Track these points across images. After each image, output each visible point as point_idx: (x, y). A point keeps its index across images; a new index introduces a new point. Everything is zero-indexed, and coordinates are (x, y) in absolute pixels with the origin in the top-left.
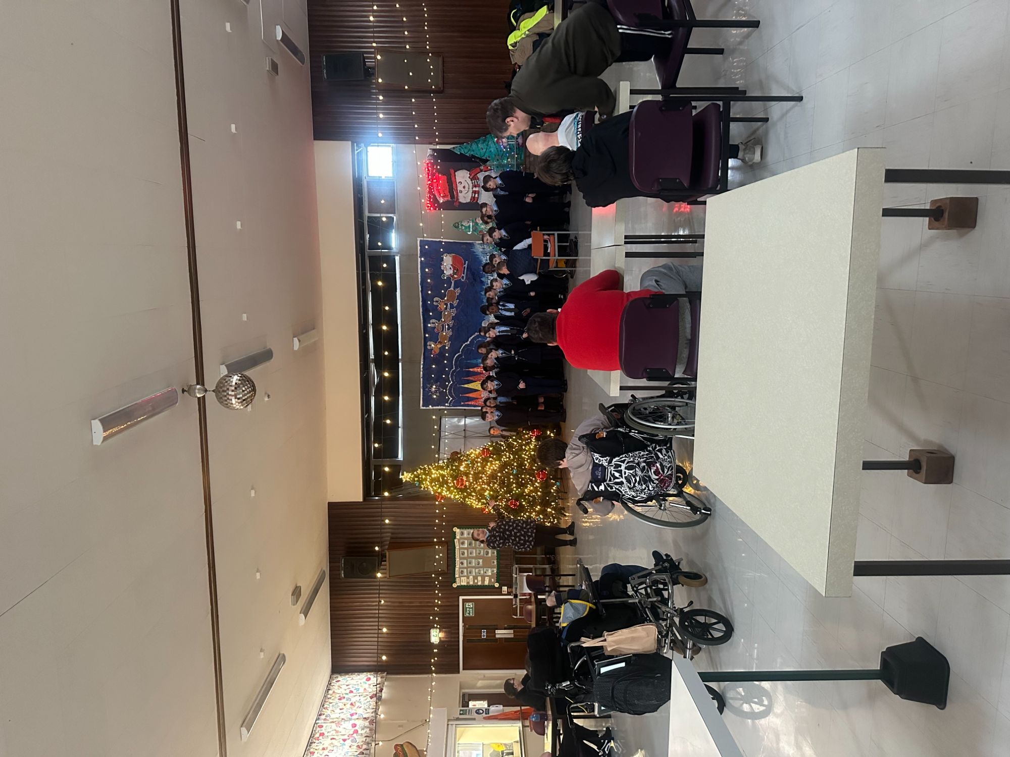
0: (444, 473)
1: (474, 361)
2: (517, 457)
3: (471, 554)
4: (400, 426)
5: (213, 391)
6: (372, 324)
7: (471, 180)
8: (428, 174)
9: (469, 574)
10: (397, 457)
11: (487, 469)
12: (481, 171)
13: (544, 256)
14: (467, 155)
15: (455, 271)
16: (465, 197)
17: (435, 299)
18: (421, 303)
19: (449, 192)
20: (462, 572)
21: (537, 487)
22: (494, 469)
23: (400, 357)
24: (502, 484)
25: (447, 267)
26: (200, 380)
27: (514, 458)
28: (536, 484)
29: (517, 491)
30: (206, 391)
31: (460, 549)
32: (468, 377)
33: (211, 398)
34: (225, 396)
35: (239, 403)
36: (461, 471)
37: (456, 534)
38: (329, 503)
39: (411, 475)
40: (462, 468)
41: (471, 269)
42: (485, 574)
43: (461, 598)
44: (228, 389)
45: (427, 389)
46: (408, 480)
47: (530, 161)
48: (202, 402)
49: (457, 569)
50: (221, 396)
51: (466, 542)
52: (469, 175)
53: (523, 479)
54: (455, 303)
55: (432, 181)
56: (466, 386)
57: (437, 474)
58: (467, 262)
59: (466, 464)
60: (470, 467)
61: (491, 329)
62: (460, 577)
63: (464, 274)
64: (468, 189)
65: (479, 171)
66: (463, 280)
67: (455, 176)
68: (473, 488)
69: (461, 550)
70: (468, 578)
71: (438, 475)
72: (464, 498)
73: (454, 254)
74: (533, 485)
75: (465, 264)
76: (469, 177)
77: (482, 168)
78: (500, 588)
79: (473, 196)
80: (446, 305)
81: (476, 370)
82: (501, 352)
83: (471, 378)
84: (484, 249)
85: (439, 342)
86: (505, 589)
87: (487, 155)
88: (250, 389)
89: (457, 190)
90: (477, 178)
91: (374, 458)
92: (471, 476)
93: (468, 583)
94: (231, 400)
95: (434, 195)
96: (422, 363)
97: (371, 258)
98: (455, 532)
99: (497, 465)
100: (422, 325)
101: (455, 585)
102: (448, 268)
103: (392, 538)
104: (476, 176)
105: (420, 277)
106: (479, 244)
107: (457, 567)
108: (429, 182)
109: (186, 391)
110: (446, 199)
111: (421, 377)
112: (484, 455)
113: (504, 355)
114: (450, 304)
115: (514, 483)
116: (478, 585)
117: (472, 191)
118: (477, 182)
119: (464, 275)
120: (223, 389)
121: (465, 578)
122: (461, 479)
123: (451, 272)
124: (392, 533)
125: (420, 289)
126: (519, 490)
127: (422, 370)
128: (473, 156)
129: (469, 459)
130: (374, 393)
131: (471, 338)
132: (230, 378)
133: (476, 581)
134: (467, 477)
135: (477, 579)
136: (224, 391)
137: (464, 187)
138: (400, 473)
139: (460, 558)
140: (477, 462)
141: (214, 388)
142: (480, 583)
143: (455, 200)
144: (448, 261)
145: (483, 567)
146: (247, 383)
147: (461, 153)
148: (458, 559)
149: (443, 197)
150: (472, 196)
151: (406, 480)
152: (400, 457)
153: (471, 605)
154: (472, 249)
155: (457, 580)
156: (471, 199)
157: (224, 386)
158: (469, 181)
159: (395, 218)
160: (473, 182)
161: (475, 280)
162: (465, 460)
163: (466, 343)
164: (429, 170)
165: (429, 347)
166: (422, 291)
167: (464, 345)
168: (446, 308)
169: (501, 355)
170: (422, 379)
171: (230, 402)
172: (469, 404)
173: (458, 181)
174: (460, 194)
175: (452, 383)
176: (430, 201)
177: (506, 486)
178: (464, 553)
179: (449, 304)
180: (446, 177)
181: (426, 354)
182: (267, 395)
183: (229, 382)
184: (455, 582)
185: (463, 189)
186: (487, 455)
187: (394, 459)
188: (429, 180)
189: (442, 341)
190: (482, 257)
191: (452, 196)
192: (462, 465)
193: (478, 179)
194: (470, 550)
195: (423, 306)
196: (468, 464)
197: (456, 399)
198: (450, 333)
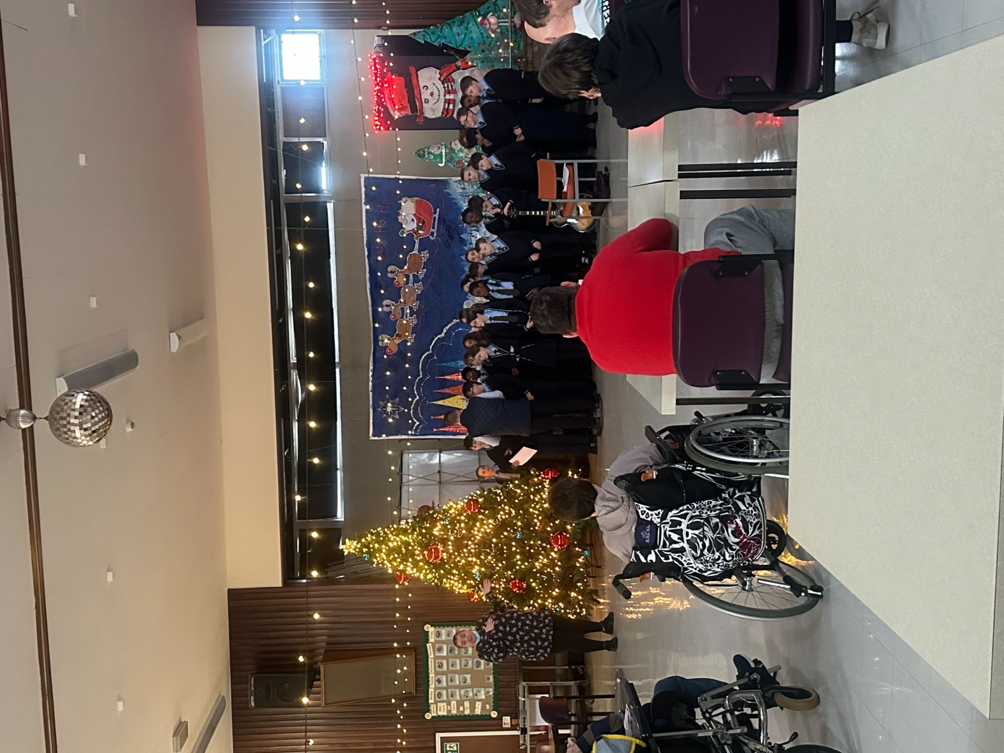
0: (408, 540)
1: (452, 364)
2: (521, 512)
3: (453, 665)
4: (338, 467)
5: (46, 418)
6: (293, 310)
7: (443, 83)
8: (376, 74)
9: (450, 698)
10: (335, 516)
11: (476, 533)
12: (458, 68)
13: (557, 198)
14: (436, 44)
15: (420, 224)
16: (433, 109)
17: (389, 269)
18: (368, 275)
19: (409, 102)
20: (440, 695)
21: (553, 559)
22: (485, 532)
23: (337, 360)
24: (499, 555)
25: (407, 218)
26: (26, 401)
27: (517, 514)
28: (553, 554)
29: (523, 567)
30: (34, 418)
31: (435, 658)
32: (443, 388)
33: (42, 430)
34: (65, 426)
35: (86, 436)
36: (435, 536)
37: (428, 636)
38: (229, 590)
39: (357, 543)
40: (436, 532)
41: (445, 221)
42: (476, 698)
43: (438, 736)
44: (69, 415)
45: (379, 409)
46: (352, 551)
47: (533, 53)
48: (28, 436)
49: (431, 690)
50: (58, 426)
51: (445, 647)
52: (439, 76)
53: (531, 547)
54: (422, 273)
55: (382, 86)
56: (440, 402)
57: (397, 542)
58: (438, 209)
59: (442, 525)
60: (449, 529)
61: (478, 314)
62: (436, 703)
63: (433, 228)
64: (437, 98)
65: (455, 68)
66: (432, 238)
67: (417, 76)
68: (454, 562)
69: (437, 661)
70: (449, 704)
71: (399, 543)
72: (440, 579)
73: (418, 198)
74: (547, 556)
75: (435, 213)
76: (440, 79)
77: (459, 63)
78: (500, 718)
79: (446, 107)
80: (407, 277)
81: (454, 377)
82: (494, 349)
83: (447, 391)
84: (464, 189)
85: (397, 335)
86: (507, 720)
87: (466, 43)
88: (103, 414)
89: (421, 99)
90: (451, 80)
91: (299, 519)
92: (450, 543)
93: (449, 711)
94: (74, 432)
95: (386, 108)
96: (371, 368)
97: (289, 206)
98: (428, 632)
99: (491, 526)
100: (370, 309)
101: (428, 716)
102: (409, 220)
103: (328, 644)
104: (449, 77)
105: (365, 235)
106: (456, 181)
107: (431, 686)
108: (377, 88)
109: (4, 419)
110: (404, 113)
111: (370, 389)
112: (470, 510)
113: (498, 353)
114: (413, 275)
115: (517, 553)
116: (465, 715)
117: (443, 100)
118: (452, 86)
119: (434, 230)
120: (61, 414)
121: (445, 704)
122: (435, 548)
123: (414, 226)
124: (329, 636)
125: (366, 253)
126: (526, 564)
127: (371, 379)
128: (445, 46)
129: (446, 518)
130: (298, 417)
131: (447, 328)
132: (71, 398)
133: (461, 709)
134: (445, 544)
135: (463, 705)
136: (63, 418)
137: (432, 94)
138: (339, 541)
139: (436, 673)
140: (460, 522)
141: (47, 414)
142: (467, 712)
143: (419, 114)
144: (408, 209)
145: (472, 687)
146: (99, 404)
147: (425, 41)
148: (433, 675)
149: (399, 110)
150: (444, 108)
151: (349, 552)
152: (340, 516)
153: (454, 746)
154: (446, 189)
155: (432, 707)
156: (443, 113)
157: (63, 410)
158: (439, 84)
159: (325, 143)
160: (446, 85)
161: (451, 238)
162: (441, 519)
163: (439, 336)
164: (376, 69)
165: (380, 344)
166: (368, 256)
167: (436, 339)
168: (407, 283)
169: (493, 354)
170: (371, 394)
171: (73, 435)
172: (445, 431)
173: (421, 85)
174: (425, 105)
175: (418, 398)
176: (379, 116)
177: (505, 559)
178: (442, 665)
179: (411, 276)
180: (403, 79)
181: (377, 354)
182: (130, 423)
183: (69, 404)
184: (429, 711)
185: (429, 97)
186: (474, 510)
187: (330, 519)
188: (377, 84)
189: (400, 333)
190: (462, 202)
191: (414, 109)
192: (436, 526)
193: (453, 81)
194: (451, 660)
195: (370, 280)
196: (445, 526)
197: (424, 423)
198: (414, 321)
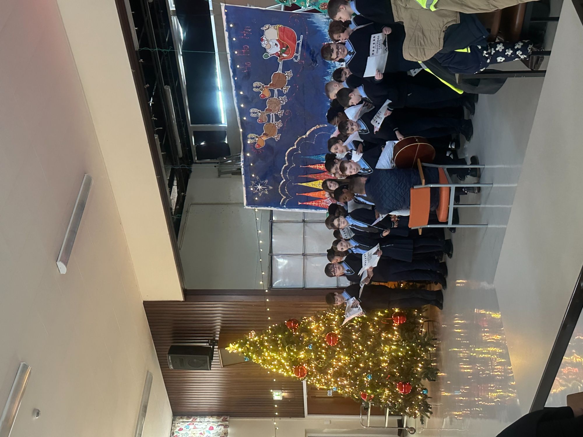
1: (315, 158)
10: (220, 123)
15: (284, 49)
17: (255, 85)
25: (271, 43)
32: (307, 175)
38: (144, 302)
41: (308, 47)
45: (251, 186)
54: (286, 89)
56: (305, 184)
58: (302, 36)
63: (297, 53)
66: (295, 61)
73: (280, 25)
75: (299, 39)
81: (317, 167)
83: (310, 176)
96: (242, 159)
102: (272, 45)
105: (229, 58)
119: (298, 55)
123: (278, 49)
125: (232, 74)
127: (243, 166)
131: (311, 130)
144: (271, 35)
154: (309, 18)
163: (303, 136)
165: (250, 141)
166: (234, 76)
167: (300, 138)
170: (243, 176)
172: (308, 205)
175: (284, 180)
179: (276, 92)
181: (247, 148)
189: (268, 133)
197: (291, 198)
198: (279, 125)
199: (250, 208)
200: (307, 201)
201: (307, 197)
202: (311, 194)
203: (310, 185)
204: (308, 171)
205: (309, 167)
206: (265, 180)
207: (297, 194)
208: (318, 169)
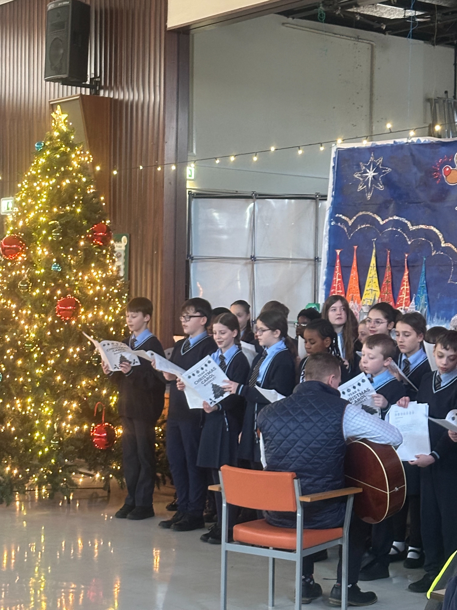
37: (119, 241)
45: (371, 158)
56: (373, 261)
83: (388, 273)
170: (391, 142)
175: (382, 223)
181: (443, 150)
197: (350, 235)
199: (333, 155)
200: (342, 267)
201: (350, 267)
202: (354, 274)
203: (372, 272)
204: (397, 268)
205: (404, 271)
206: (384, 184)
207: (356, 247)
208: (400, 288)
